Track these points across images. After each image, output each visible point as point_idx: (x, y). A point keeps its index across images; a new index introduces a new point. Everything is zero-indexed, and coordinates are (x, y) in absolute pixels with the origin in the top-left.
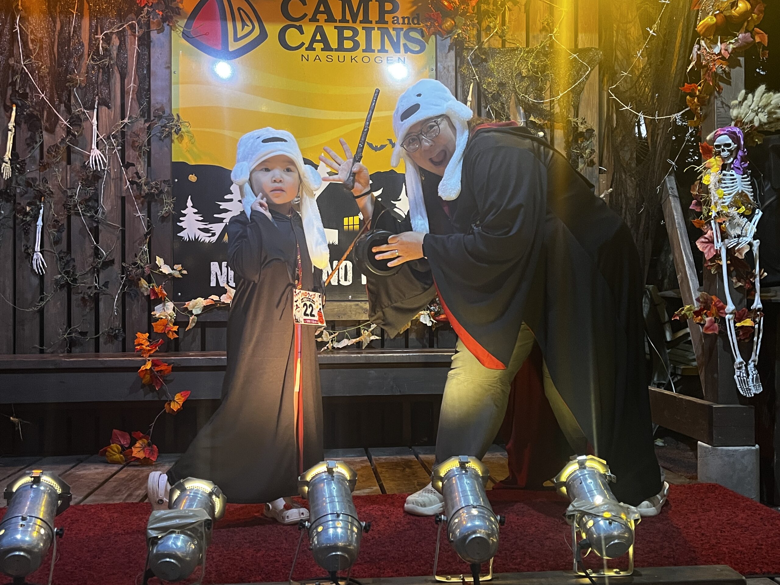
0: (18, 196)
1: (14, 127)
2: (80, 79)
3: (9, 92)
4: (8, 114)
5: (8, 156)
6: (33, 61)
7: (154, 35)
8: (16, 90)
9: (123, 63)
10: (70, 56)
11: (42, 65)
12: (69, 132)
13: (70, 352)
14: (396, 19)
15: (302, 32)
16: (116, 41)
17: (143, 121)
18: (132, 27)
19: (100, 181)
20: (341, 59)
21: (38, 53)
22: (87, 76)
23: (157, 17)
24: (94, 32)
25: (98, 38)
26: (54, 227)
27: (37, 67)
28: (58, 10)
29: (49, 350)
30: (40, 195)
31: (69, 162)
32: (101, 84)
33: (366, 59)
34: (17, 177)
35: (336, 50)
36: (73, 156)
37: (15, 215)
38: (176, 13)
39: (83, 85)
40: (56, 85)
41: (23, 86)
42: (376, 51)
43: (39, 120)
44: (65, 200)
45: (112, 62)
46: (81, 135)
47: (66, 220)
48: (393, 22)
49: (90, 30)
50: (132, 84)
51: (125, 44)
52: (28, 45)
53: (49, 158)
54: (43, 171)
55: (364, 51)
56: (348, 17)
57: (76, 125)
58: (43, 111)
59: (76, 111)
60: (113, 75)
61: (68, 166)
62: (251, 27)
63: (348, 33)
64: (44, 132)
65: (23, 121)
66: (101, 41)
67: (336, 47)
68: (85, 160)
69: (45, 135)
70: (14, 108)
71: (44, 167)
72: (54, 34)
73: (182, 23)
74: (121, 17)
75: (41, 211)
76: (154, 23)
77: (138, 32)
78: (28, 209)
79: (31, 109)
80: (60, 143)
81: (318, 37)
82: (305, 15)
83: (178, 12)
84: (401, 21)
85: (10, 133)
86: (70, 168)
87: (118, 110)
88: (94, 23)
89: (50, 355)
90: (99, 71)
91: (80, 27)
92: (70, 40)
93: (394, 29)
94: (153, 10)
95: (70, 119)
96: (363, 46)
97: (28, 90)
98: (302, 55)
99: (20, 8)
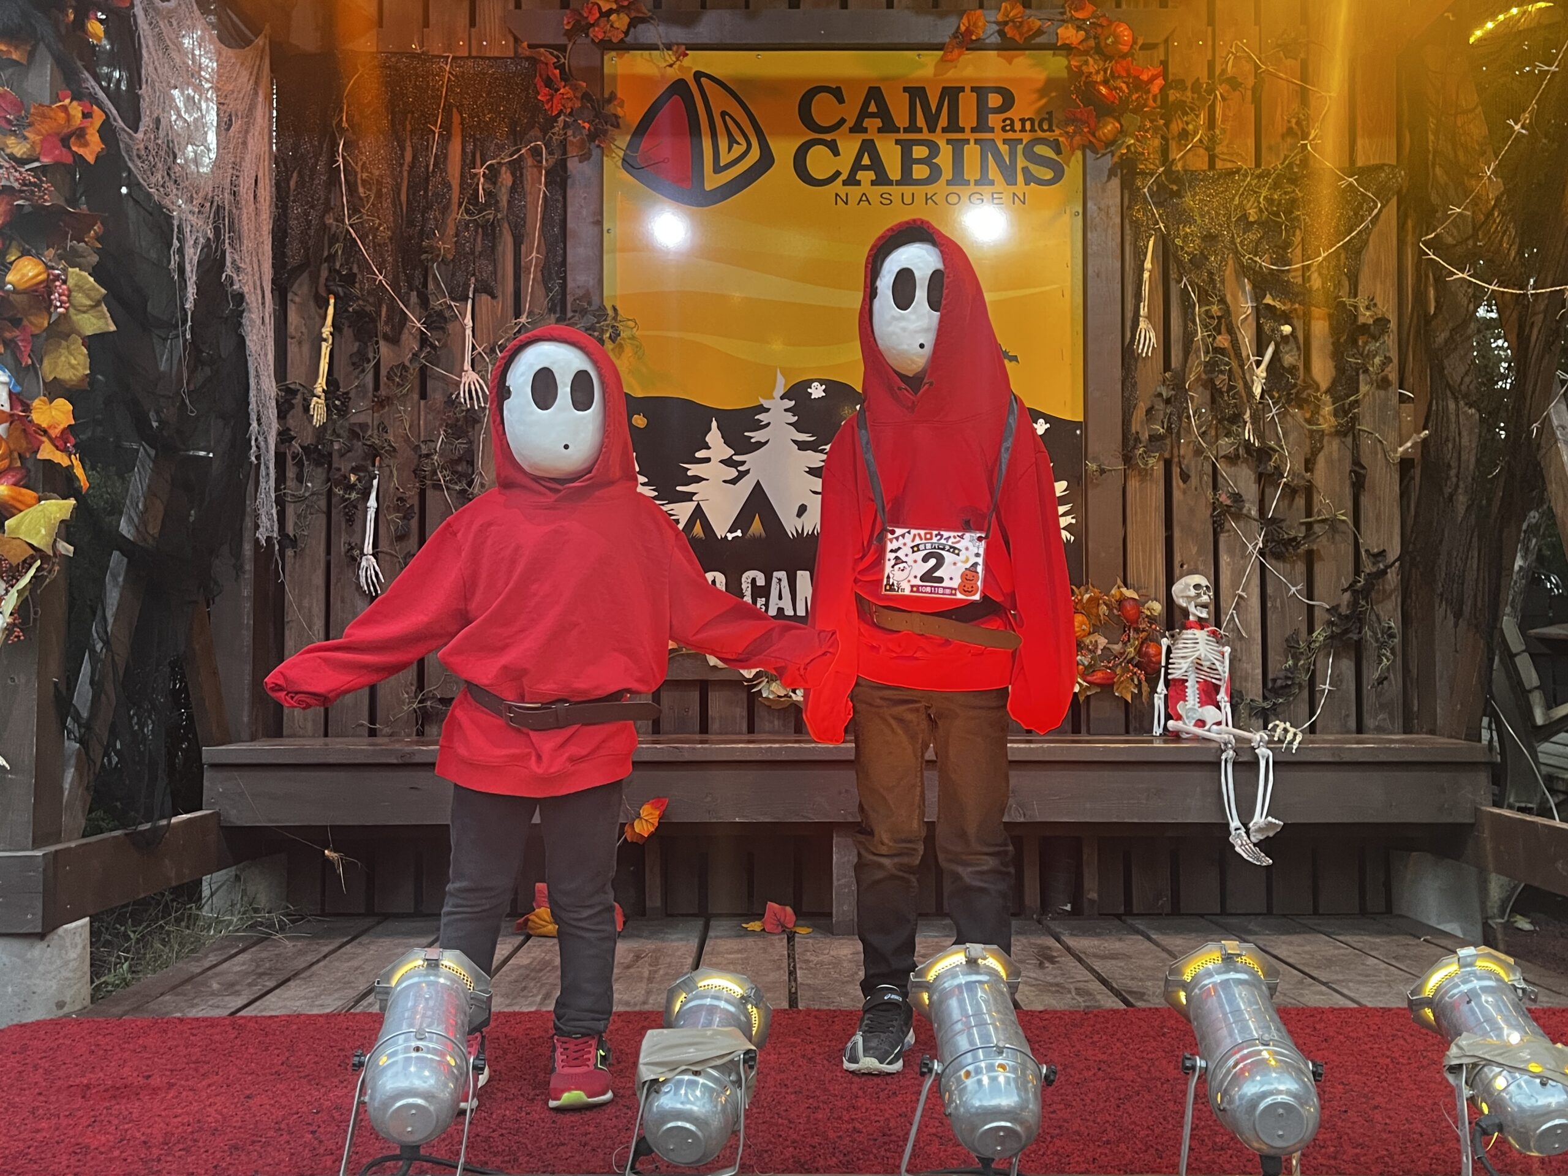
0: (335, 456)
1: (331, 334)
2: (445, 246)
3: (324, 273)
4: (322, 312)
5: (321, 385)
6: (365, 217)
7: (573, 165)
8: (335, 270)
9: (518, 217)
10: (428, 207)
11: (380, 225)
12: (424, 341)
13: (420, 733)
14: (1008, 122)
15: (836, 153)
16: (506, 178)
17: (553, 317)
18: (536, 152)
19: (477, 426)
20: (908, 200)
21: (373, 204)
22: (456, 242)
23: (581, 134)
24: (468, 163)
25: (476, 174)
26: (397, 509)
27: (371, 228)
28: (409, 127)
29: (387, 730)
30: (373, 453)
31: (423, 396)
32: (481, 253)
33: (953, 199)
34: (334, 422)
35: (898, 183)
36: (430, 384)
37: (330, 491)
38: (612, 125)
39: (450, 257)
40: (403, 259)
41: (347, 262)
42: (972, 183)
43: (374, 321)
44: (416, 461)
45: (499, 216)
46: (445, 345)
47: (417, 498)
48: (1004, 129)
49: (463, 160)
50: (534, 254)
51: (522, 182)
52: (356, 190)
53: (389, 387)
54: (378, 411)
55: (949, 183)
56: (921, 122)
57: (437, 328)
58: (380, 306)
59: (436, 303)
60: (501, 237)
61: (422, 402)
62: (745, 145)
63: (920, 152)
64: (382, 343)
65: (347, 324)
66: (482, 180)
67: (899, 178)
68: (451, 390)
69: (384, 348)
70: (332, 301)
71: (381, 403)
72: (401, 172)
73: (622, 141)
74: (517, 136)
75: (375, 482)
76: (572, 143)
77: (547, 160)
78: (353, 478)
79: (361, 302)
80: (411, 361)
81: (866, 161)
82: (843, 121)
83: (616, 122)
84: (1018, 126)
85: (324, 345)
86: (425, 406)
87: (510, 301)
88: (470, 148)
89: (386, 740)
90: (477, 232)
91: (446, 157)
92: (427, 179)
93: (1005, 141)
94: (575, 121)
95: (427, 317)
96: (947, 173)
97: (355, 270)
98: (837, 195)
99: (345, 125)
